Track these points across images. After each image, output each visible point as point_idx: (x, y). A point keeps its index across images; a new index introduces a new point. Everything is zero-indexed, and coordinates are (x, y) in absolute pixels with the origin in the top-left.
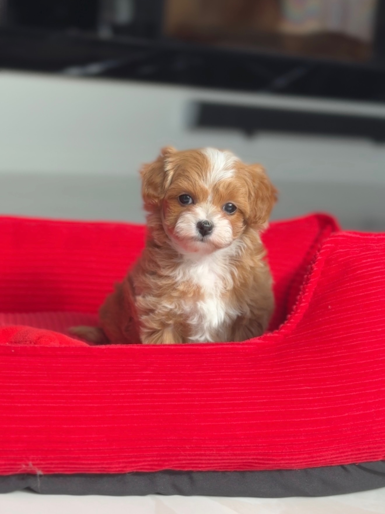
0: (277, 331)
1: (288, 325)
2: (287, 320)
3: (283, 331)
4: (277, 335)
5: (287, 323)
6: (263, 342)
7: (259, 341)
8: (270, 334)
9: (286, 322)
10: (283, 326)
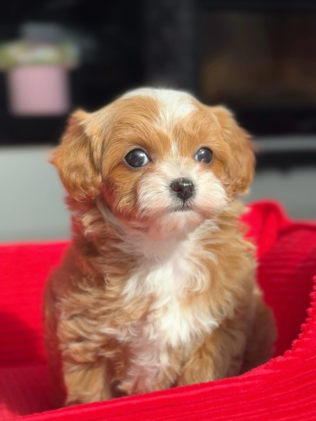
0: (290, 351)
1: (305, 339)
2: (301, 332)
3: (299, 350)
4: (290, 358)
5: (303, 337)
6: (272, 371)
7: (265, 372)
8: (280, 359)
9: (300, 335)
10: (298, 342)
